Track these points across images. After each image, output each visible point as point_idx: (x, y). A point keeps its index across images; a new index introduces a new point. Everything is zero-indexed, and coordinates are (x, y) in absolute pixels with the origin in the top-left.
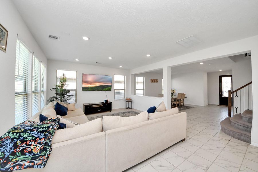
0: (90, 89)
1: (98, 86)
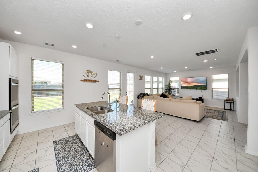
0: (189, 88)
1: (194, 86)
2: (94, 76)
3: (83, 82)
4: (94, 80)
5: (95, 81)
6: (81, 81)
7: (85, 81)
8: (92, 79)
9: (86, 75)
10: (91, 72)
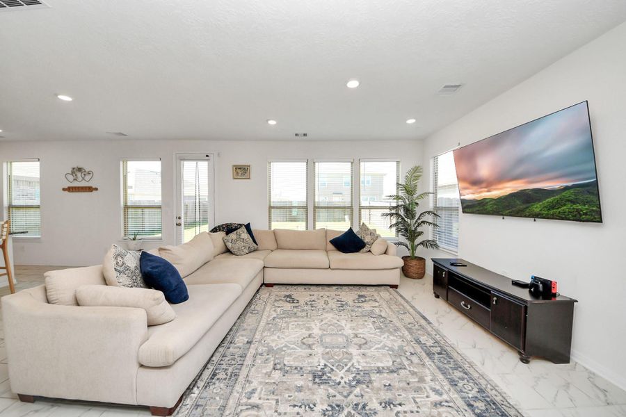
1: (512, 195)
2: (87, 178)
3: (67, 192)
4: (86, 187)
5: (90, 189)
6: (64, 189)
7: (70, 189)
8: (84, 184)
9: (71, 178)
10: (80, 170)
